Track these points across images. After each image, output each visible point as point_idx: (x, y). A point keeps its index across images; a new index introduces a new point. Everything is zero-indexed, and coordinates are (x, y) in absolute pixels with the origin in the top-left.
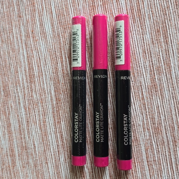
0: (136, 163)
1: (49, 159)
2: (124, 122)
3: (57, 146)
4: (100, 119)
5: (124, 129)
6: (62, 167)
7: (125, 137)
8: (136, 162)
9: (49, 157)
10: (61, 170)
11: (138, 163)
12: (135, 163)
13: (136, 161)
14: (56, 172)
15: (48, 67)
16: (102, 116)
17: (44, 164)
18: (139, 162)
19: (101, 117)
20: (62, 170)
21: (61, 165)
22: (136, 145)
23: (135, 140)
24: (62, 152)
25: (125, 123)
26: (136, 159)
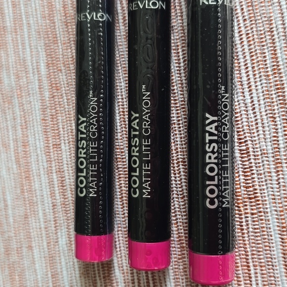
0: (252, 268)
1: (36, 239)
2: (208, 138)
3: (53, 206)
4: (140, 130)
5: (208, 161)
6: (63, 260)
7: (208, 183)
8: (251, 264)
9: (35, 233)
10: (61, 269)
11: (258, 267)
12: (248, 267)
13: (250, 261)
14: (49, 273)
15: (33, 6)
16: (148, 121)
17: (25, 250)
18: (261, 266)
19: (145, 125)
20: (64, 269)
21: (62, 254)
22: (252, 214)
23: (250, 198)
24: (62, 222)
25: (211, 142)
26: (253, 254)
